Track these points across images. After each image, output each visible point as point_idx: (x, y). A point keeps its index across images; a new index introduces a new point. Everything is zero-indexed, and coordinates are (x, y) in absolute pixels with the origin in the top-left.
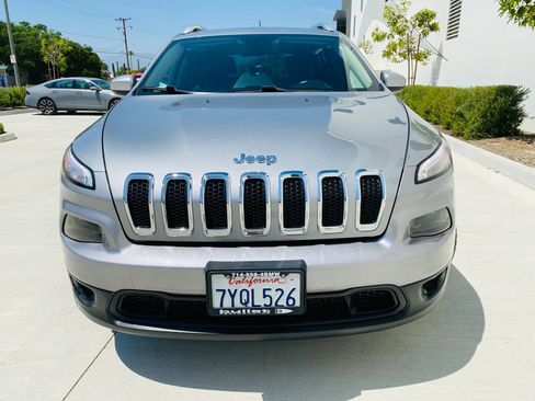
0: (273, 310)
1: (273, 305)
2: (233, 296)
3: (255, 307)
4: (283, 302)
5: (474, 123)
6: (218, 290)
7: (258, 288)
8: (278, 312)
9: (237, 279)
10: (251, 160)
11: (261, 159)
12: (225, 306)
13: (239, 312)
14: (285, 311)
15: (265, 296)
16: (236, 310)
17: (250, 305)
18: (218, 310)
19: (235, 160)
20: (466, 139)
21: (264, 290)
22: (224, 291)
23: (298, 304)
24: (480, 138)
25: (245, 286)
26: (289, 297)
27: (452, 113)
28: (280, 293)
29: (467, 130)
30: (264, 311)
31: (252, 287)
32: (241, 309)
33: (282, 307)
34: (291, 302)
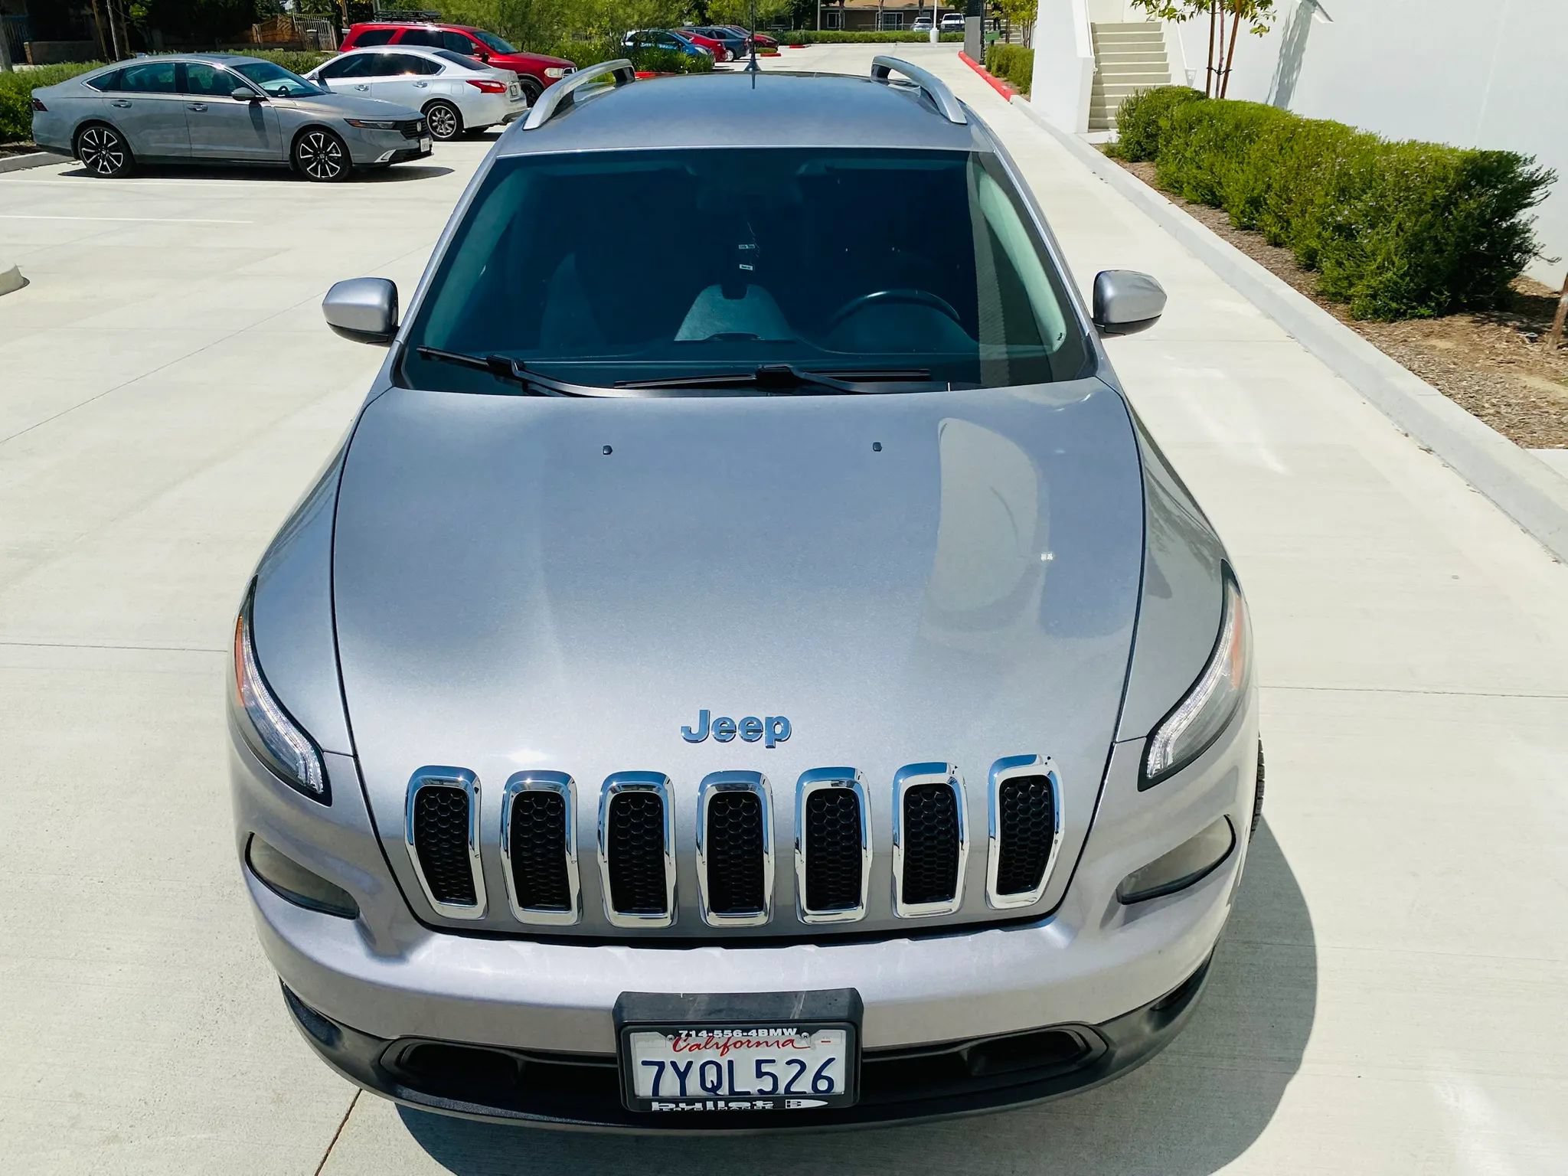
0: (779, 1101)
1: (781, 1090)
2: (683, 1076)
3: (734, 1095)
4: (804, 1085)
5: (1381, 269)
6: (645, 1063)
7: (744, 1060)
8: (793, 1104)
9: (694, 1040)
10: (725, 731)
11: (752, 730)
12: (664, 1092)
13: (698, 1106)
14: (806, 1104)
15: (760, 1074)
16: (691, 1101)
17: (724, 1090)
18: (648, 1102)
19: (687, 730)
20: (1354, 319)
21: (759, 1063)
22: (661, 1065)
23: (840, 1087)
24: (1397, 316)
25: (711, 1054)
26: (818, 1076)
27: (1321, 222)
28: (797, 1068)
29: (1359, 288)
30: (760, 1104)
31: (728, 1057)
32: (703, 1101)
33: (802, 1095)
34: (823, 1085)
